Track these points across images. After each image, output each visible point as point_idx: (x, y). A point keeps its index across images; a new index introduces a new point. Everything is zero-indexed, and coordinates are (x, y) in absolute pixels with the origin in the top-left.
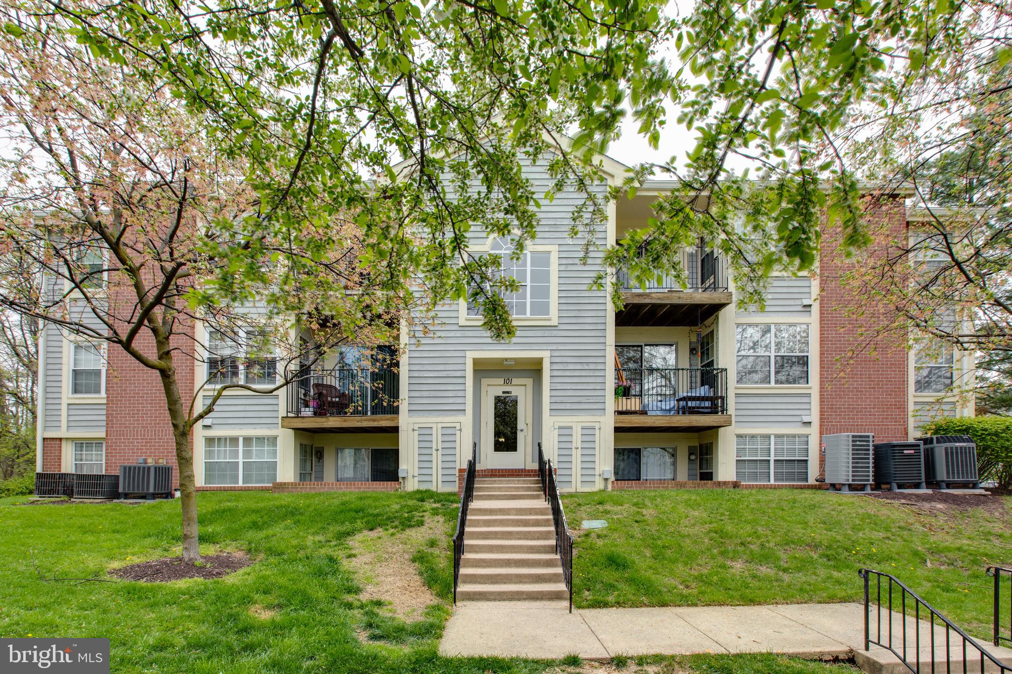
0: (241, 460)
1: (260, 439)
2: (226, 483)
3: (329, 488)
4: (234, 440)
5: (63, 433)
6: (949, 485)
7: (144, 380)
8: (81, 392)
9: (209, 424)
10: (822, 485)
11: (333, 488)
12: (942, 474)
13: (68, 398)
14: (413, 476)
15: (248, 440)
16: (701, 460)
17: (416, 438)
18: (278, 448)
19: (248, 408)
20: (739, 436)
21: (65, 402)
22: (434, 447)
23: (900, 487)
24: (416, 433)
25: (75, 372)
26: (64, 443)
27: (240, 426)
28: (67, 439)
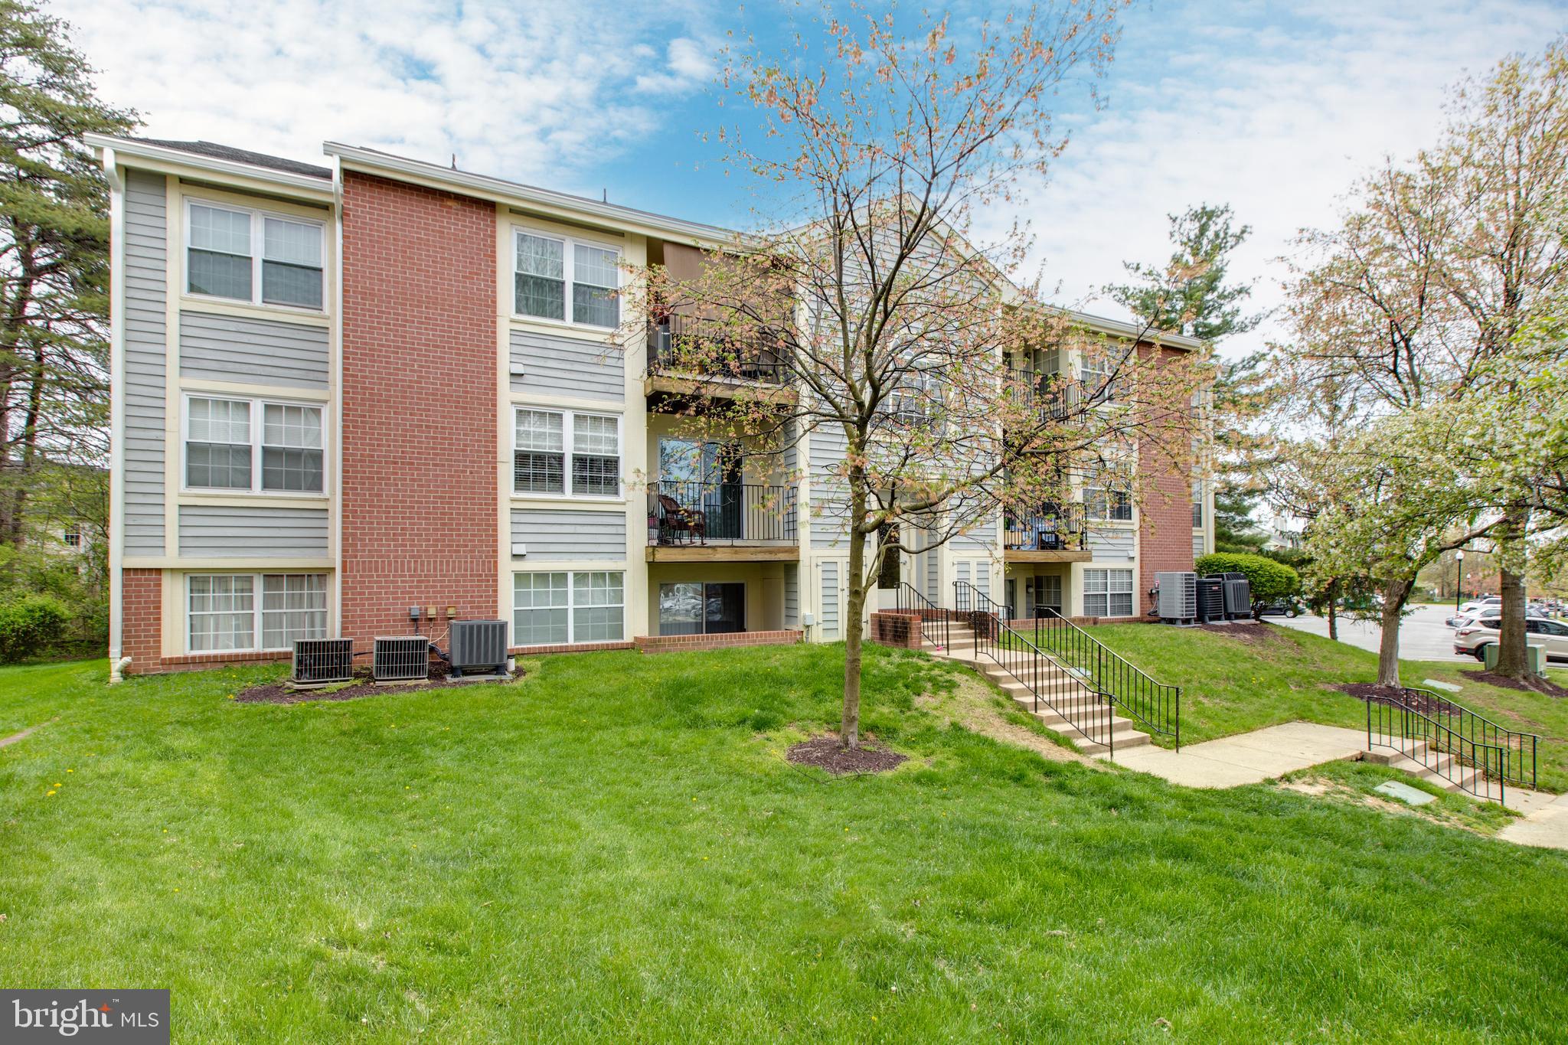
0: (571, 606)
1: (599, 576)
2: (548, 641)
3: (716, 643)
4: (560, 577)
5: (170, 558)
6: (1238, 617)
7: (413, 480)
8: (205, 484)
9: (523, 552)
10: (1153, 618)
11: (722, 643)
12: (1232, 609)
13: (181, 495)
14: (818, 624)
15: (581, 577)
16: (1037, 592)
17: (820, 575)
18: (625, 588)
19: (580, 529)
20: (1086, 571)
21: (172, 502)
22: (840, 587)
23: (1211, 619)
24: (820, 569)
25: (193, 449)
26: (166, 581)
27: (568, 556)
28: (172, 570)
